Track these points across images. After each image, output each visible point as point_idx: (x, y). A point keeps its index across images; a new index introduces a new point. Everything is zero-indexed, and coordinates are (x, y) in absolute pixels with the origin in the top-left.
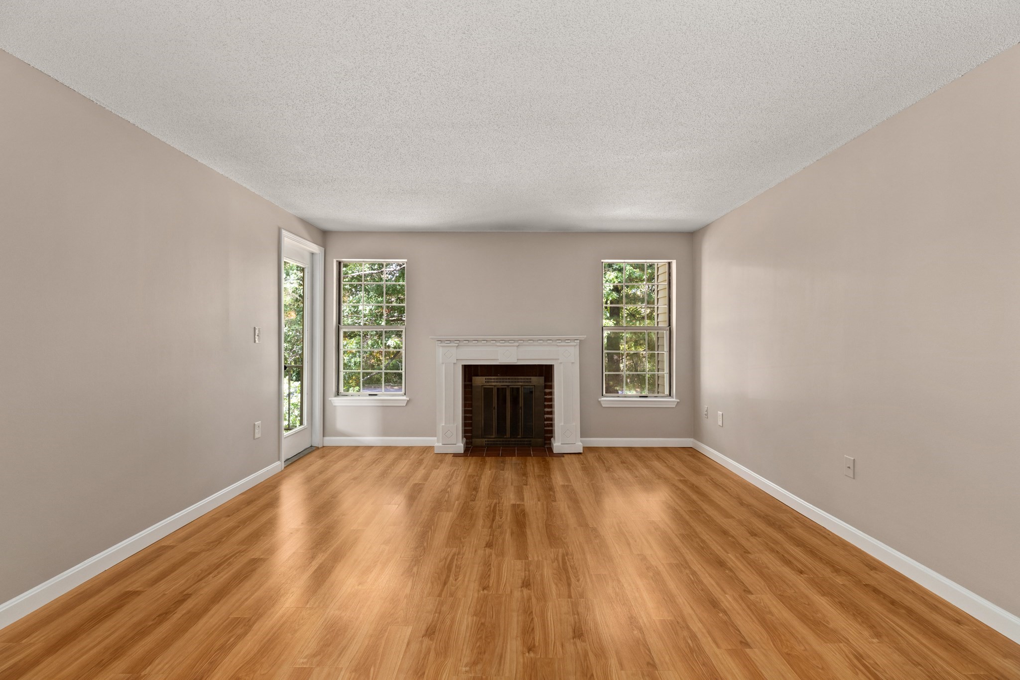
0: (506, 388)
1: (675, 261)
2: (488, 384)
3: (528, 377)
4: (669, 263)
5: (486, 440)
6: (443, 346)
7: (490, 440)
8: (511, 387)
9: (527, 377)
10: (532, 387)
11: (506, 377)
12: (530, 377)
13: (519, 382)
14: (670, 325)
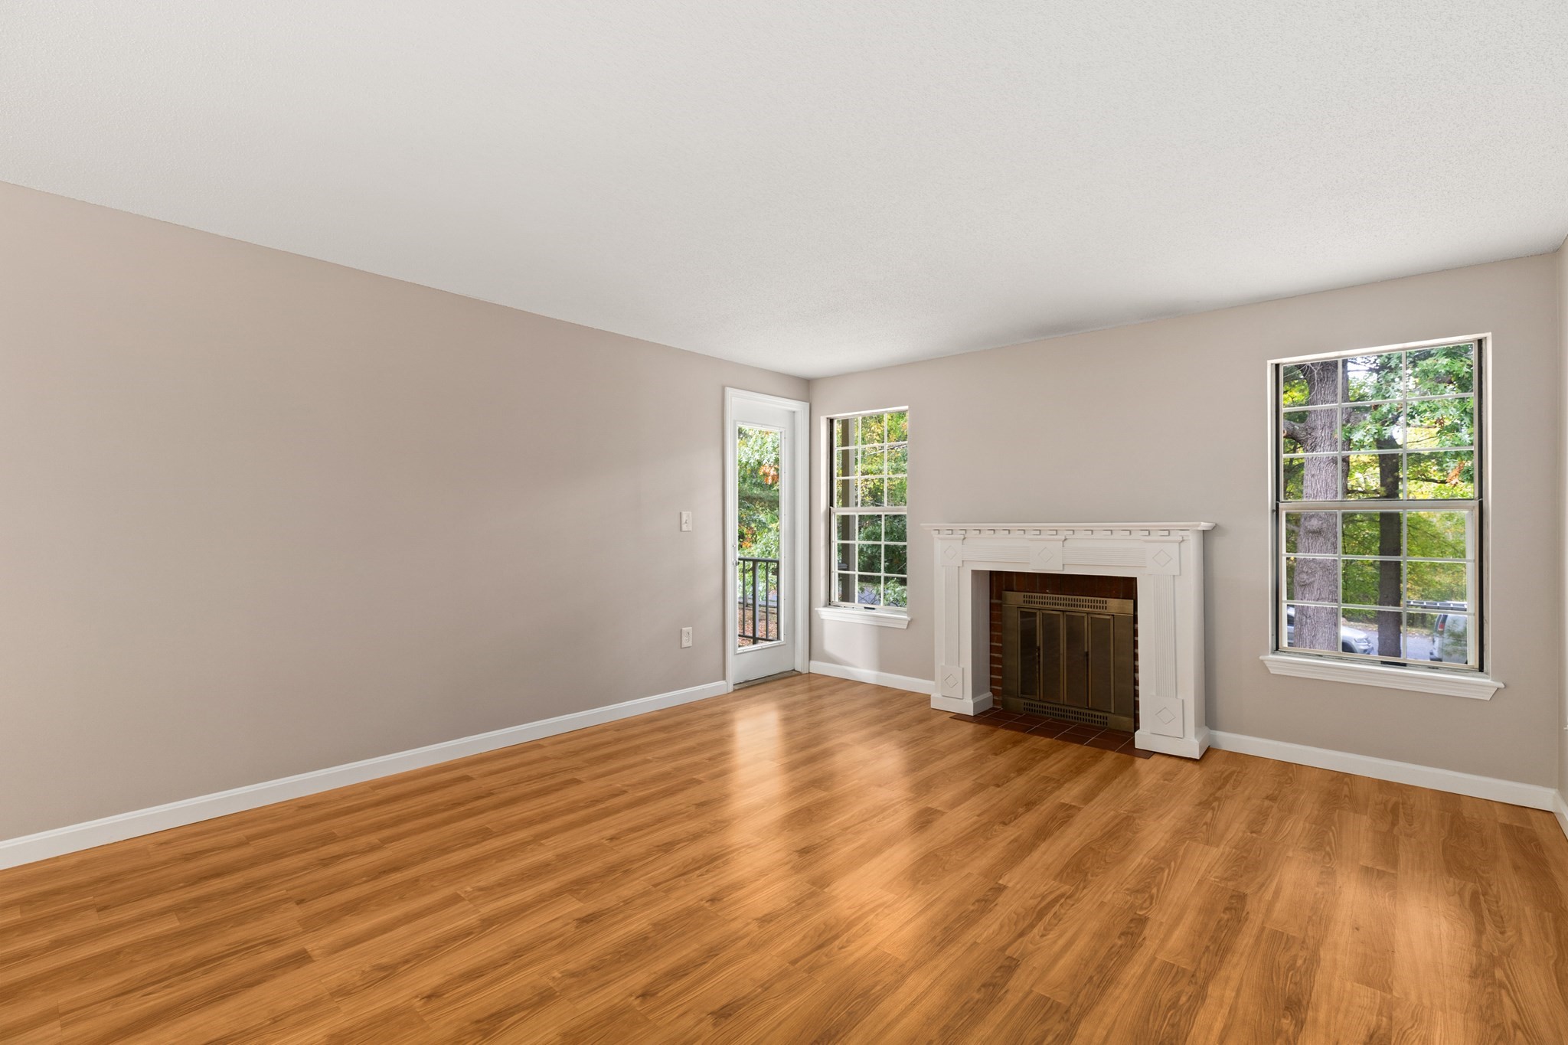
0: (1059, 615)
1: (1490, 333)
2: (1027, 605)
3: (1102, 599)
4: (1480, 342)
5: (1026, 701)
6: (941, 539)
7: (1031, 702)
8: (1068, 613)
9: (1099, 599)
10: (1108, 617)
11: (1060, 596)
12: (1104, 599)
13: (1086, 605)
14: (1481, 495)
